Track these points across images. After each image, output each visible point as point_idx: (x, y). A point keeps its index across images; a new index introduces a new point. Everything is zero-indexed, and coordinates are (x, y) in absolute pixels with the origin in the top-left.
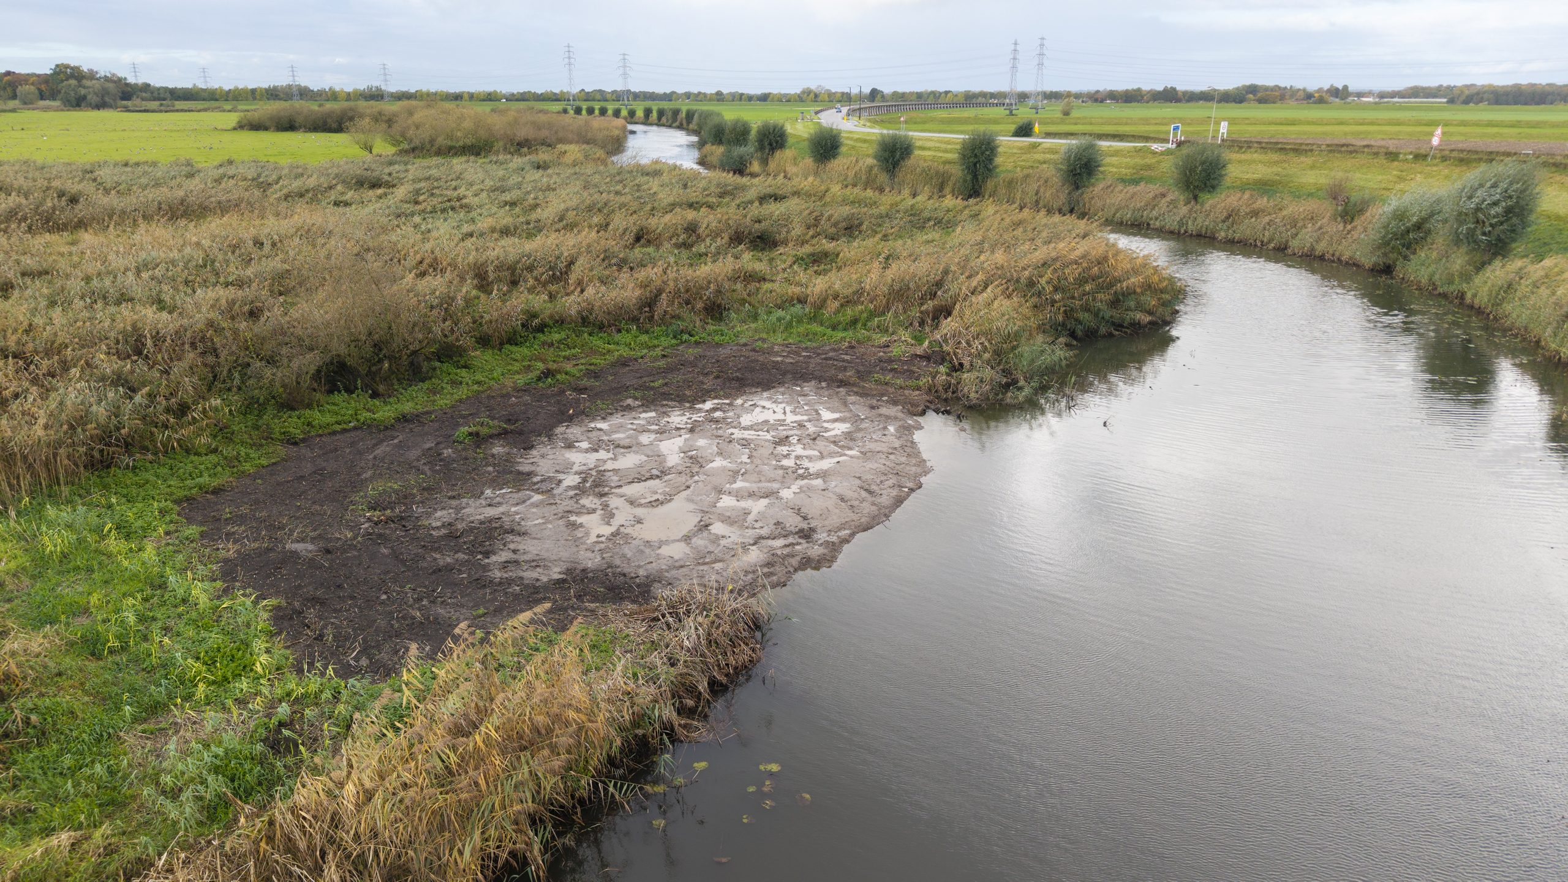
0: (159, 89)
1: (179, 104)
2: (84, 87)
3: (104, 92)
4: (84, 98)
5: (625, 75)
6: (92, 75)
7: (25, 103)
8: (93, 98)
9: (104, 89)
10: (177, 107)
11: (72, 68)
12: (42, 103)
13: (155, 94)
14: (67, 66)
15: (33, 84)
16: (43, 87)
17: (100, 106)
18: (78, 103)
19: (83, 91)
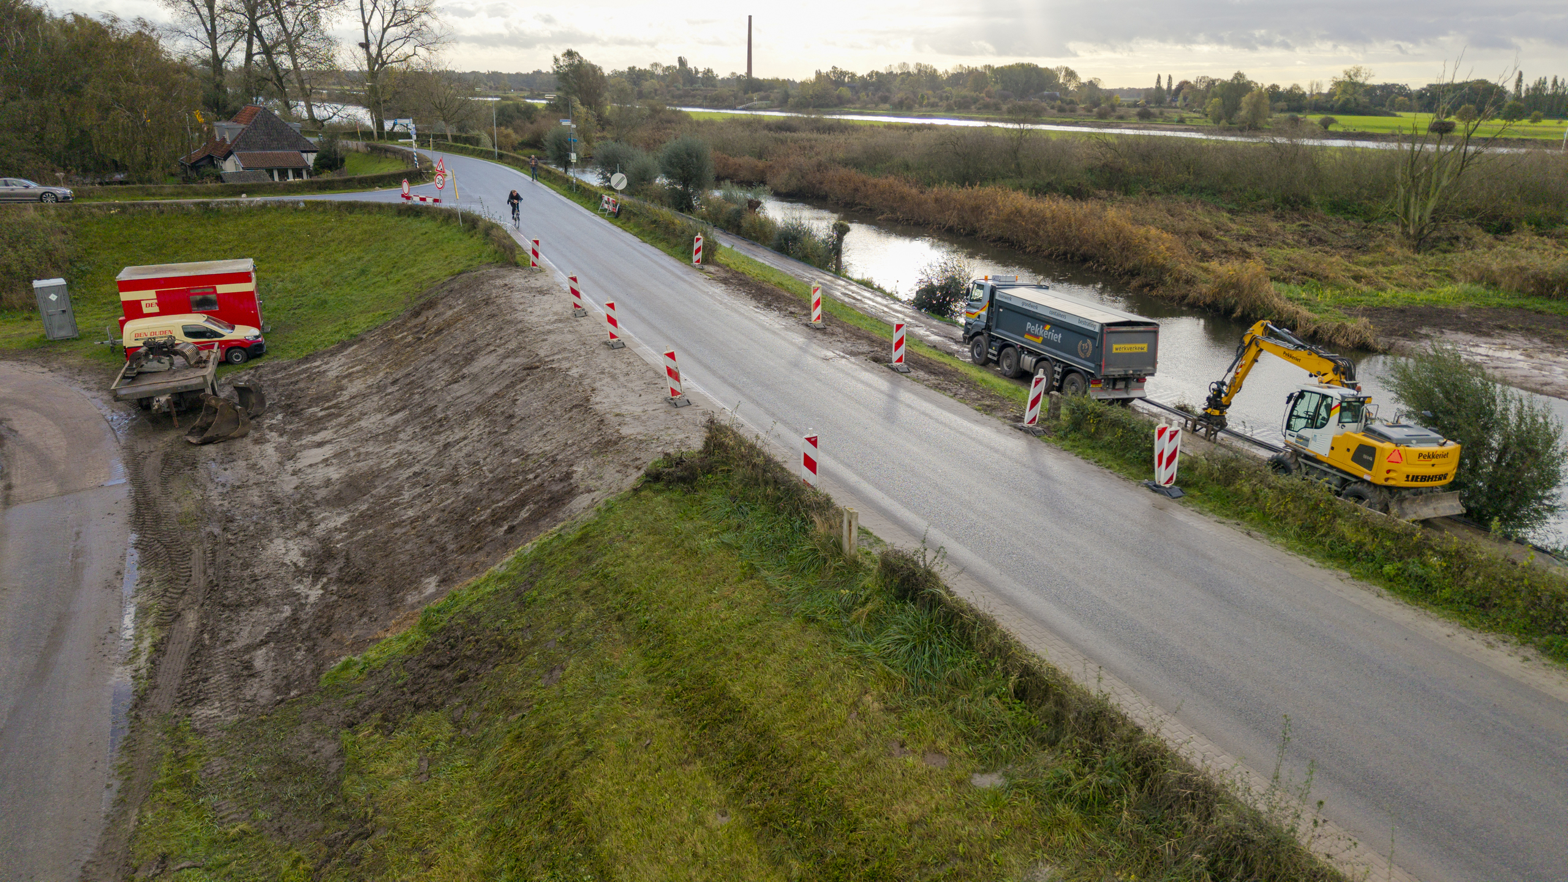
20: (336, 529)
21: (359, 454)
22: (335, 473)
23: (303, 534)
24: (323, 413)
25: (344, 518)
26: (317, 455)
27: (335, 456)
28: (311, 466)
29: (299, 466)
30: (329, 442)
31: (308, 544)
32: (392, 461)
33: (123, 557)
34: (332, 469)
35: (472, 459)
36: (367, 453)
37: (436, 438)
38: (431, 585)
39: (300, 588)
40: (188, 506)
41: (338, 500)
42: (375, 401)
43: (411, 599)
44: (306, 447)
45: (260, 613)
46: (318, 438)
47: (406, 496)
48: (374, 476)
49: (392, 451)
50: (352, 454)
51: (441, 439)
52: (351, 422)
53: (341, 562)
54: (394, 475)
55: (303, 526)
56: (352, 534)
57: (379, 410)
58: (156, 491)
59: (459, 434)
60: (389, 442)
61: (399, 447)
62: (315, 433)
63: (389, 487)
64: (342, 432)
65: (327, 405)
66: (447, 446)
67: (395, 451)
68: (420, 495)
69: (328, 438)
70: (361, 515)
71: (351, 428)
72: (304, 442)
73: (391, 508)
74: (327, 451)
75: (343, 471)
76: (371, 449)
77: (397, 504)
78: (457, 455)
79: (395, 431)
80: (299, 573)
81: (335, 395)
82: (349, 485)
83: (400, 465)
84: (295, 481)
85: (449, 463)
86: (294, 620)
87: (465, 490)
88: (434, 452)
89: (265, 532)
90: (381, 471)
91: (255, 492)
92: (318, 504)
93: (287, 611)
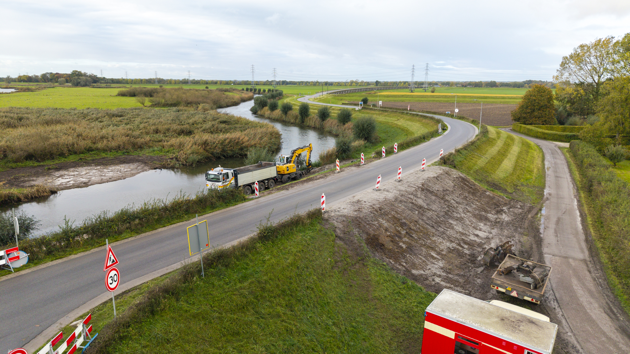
0: (108, 79)
1: (113, 85)
2: (80, 79)
3: (87, 81)
4: (80, 83)
5: (275, 76)
6: (85, 75)
7: (61, 84)
8: (82, 83)
9: (87, 80)
10: (112, 86)
11: (78, 72)
12: (67, 84)
13: (107, 81)
14: (77, 71)
15: (65, 78)
16: (68, 78)
17: (85, 85)
18: (77, 84)
19: (79, 80)
20: (492, 214)
21: (472, 224)
22: (481, 225)
23: (500, 218)
24: (466, 246)
25: (489, 215)
26: (481, 234)
27: (477, 229)
28: (485, 232)
29: (488, 234)
30: (474, 234)
31: (500, 216)
32: (468, 214)
33: (544, 232)
34: (481, 227)
35: (458, 196)
36: (470, 222)
37: (455, 206)
38: (488, 193)
39: (507, 211)
40: (525, 238)
41: (487, 219)
42: (450, 232)
43: (491, 195)
44: (482, 238)
45: (516, 211)
46: (476, 239)
47: (474, 206)
48: (475, 216)
49: (465, 216)
50: (473, 225)
51: (455, 205)
52: (463, 234)
53: (497, 209)
54: (472, 211)
55: (498, 220)
56: (490, 211)
57: (453, 228)
58: (534, 246)
59: (452, 201)
60: (463, 218)
61: (463, 215)
62: (475, 241)
63: (475, 210)
64: (468, 234)
65: (460, 248)
66: (457, 203)
67: (464, 215)
68: (473, 203)
69: (473, 236)
70: (485, 212)
71: (465, 232)
72: (481, 240)
73: (480, 207)
74: (477, 232)
75: (479, 224)
76: (468, 222)
77: (478, 207)
78: (458, 200)
79: (457, 219)
80: (505, 213)
81: (455, 249)
82: (481, 219)
83: (468, 212)
84: (492, 231)
85: (461, 201)
86: (511, 208)
87: (467, 195)
88: (460, 205)
89: (508, 223)
90: (473, 215)
91: (505, 234)
92: (492, 222)
93: (511, 210)
